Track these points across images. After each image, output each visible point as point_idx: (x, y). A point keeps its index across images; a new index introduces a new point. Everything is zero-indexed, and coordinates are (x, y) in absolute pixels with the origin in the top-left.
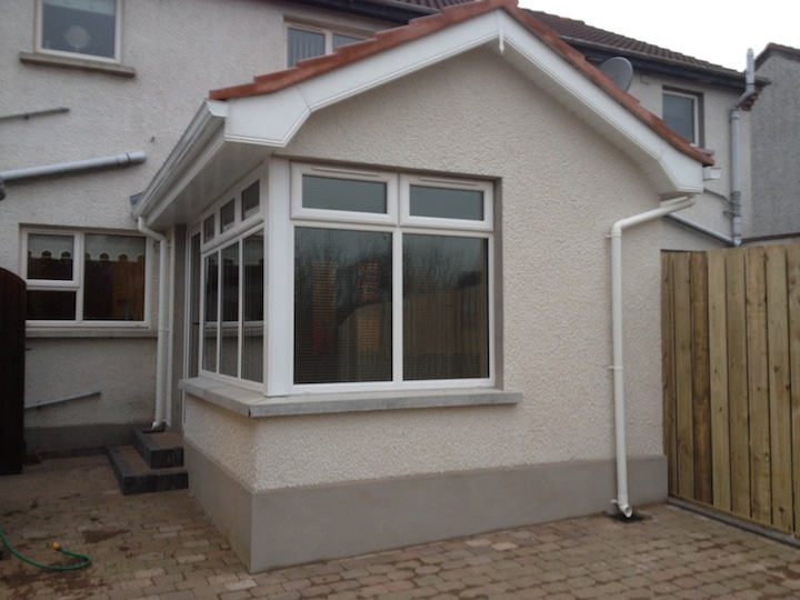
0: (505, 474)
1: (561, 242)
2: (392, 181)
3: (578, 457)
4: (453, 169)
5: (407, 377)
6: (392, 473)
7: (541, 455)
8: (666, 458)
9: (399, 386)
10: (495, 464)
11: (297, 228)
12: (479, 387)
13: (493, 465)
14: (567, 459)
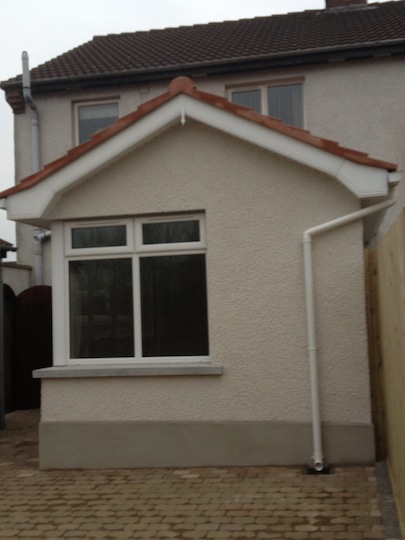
0: (213, 426)
1: (259, 251)
2: (129, 224)
3: (280, 419)
4: (166, 210)
5: (145, 354)
6: (127, 418)
7: (246, 414)
8: (372, 425)
9: (138, 361)
10: (206, 418)
11: (70, 263)
12: (200, 362)
13: (203, 419)
14: (270, 418)
